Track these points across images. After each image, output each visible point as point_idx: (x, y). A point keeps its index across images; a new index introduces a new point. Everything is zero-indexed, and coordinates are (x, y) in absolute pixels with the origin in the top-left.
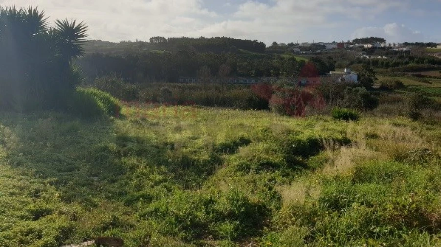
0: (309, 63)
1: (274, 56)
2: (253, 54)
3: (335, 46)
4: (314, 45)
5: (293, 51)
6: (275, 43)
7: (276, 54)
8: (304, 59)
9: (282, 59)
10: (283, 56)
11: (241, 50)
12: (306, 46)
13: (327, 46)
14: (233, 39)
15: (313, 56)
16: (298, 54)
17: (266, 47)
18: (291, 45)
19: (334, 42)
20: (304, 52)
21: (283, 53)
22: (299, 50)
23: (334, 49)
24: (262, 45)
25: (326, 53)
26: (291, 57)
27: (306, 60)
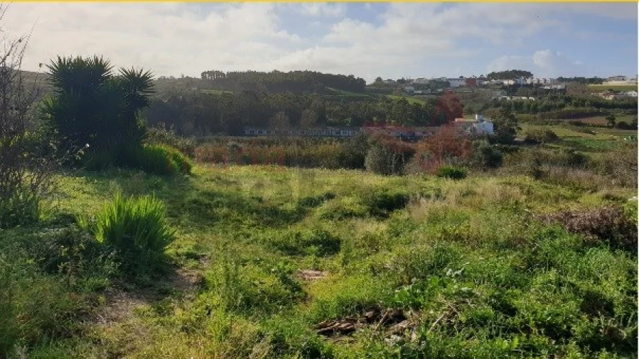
0: (426, 107)
1: (378, 97)
2: (349, 94)
3: (463, 83)
4: (434, 81)
5: (403, 90)
6: (379, 79)
7: (380, 95)
8: (416, 101)
9: (389, 101)
10: (390, 96)
12: (422, 82)
13: (452, 82)
14: (319, 74)
15: (433, 97)
16: (411, 94)
17: (367, 84)
18: (402, 81)
19: (462, 77)
20: (420, 92)
21: (390, 92)
22: (413, 88)
23: (461, 86)
24: (362, 81)
25: (451, 92)
26: (401, 98)
27: (423, 103)
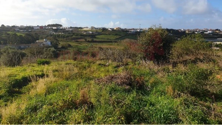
0: (25, 36)
3: (39, 28)
4: (27, 27)
5: (15, 30)
6: (3, 25)
7: (4, 32)
8: (21, 34)
9: (8, 34)
12: (22, 27)
13: (34, 28)
15: (27, 32)
16: (18, 31)
18: (14, 27)
19: (38, 26)
20: (22, 31)
21: (9, 31)
22: (18, 29)
23: (38, 29)
25: (34, 31)
26: (14, 33)
27: (23, 35)
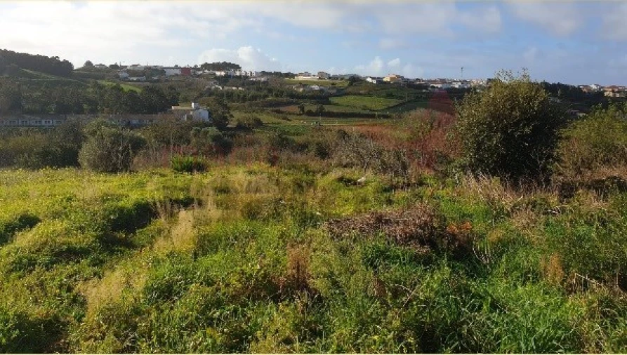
0: (142, 94)
1: (89, 83)
2: (54, 78)
3: (178, 72)
4: (148, 68)
5: (118, 77)
6: (89, 63)
7: (92, 81)
8: (134, 89)
9: (101, 87)
10: (104, 83)
11: (28, 71)
12: (136, 69)
13: (167, 71)
14: (13, 52)
15: (148, 84)
16: (125, 80)
17: (75, 68)
18: (114, 67)
19: (177, 66)
20: (135, 79)
21: (103, 78)
22: (125, 75)
23: (177, 75)
24: (67, 65)
25: (167, 81)
26: (115, 84)
27: (139, 90)
